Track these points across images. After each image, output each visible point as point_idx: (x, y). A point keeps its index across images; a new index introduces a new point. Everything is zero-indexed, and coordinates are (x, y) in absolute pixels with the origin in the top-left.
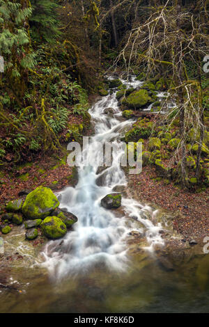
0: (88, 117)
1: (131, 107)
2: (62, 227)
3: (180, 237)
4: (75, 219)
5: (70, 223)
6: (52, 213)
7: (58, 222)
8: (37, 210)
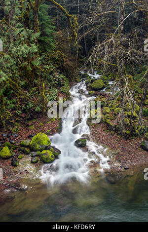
0: (69, 94)
1: (93, 89)
2: (52, 156)
3: (119, 165)
4: (60, 152)
5: (56, 154)
6: (47, 148)
7: (50, 154)
8: (38, 146)
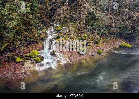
0: (46, 33)
1: (57, 31)
2: (40, 60)
3: (69, 61)
4: (44, 58)
5: (42, 59)
6: (38, 56)
7: (39, 59)
8: (33, 56)
